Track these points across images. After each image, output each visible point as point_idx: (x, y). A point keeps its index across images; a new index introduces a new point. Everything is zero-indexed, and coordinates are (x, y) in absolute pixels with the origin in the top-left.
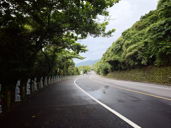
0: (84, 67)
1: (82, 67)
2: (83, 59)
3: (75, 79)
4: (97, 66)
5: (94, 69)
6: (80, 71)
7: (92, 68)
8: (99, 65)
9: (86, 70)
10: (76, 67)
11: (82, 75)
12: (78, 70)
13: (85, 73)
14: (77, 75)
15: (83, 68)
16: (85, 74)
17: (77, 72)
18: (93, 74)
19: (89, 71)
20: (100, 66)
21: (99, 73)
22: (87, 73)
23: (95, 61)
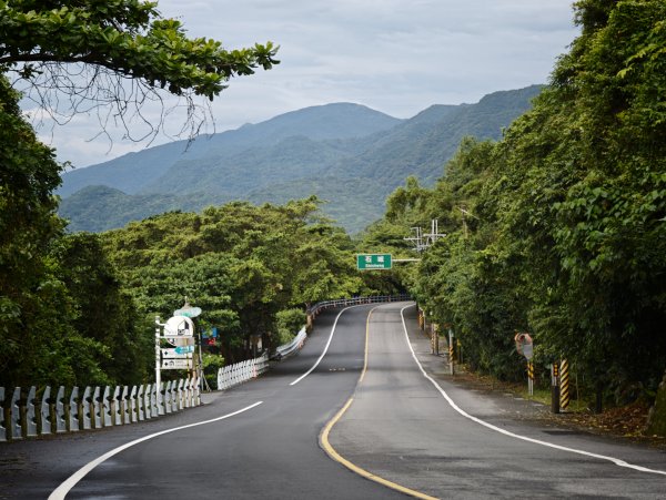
0: (217, 241)
1: (187, 237)
2: (210, 89)
3: (50, 458)
4: (466, 211)
5: (413, 278)
6: (139, 303)
7: (377, 261)
8: (509, 208)
9: (257, 283)
10: (74, 230)
11: (190, 393)
12: (110, 283)
13: (235, 356)
14: (83, 379)
15: (209, 259)
16: (247, 369)
17: (91, 324)
18: (386, 368)
19: (323, 319)
20: (520, 228)
21: (504, 346)
22: (272, 343)
23: (438, 121)
